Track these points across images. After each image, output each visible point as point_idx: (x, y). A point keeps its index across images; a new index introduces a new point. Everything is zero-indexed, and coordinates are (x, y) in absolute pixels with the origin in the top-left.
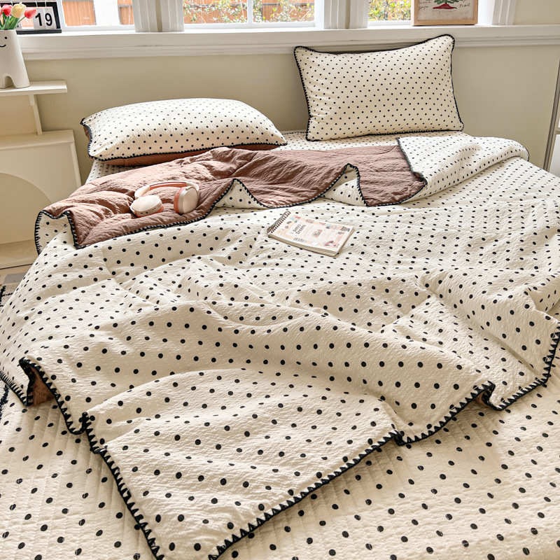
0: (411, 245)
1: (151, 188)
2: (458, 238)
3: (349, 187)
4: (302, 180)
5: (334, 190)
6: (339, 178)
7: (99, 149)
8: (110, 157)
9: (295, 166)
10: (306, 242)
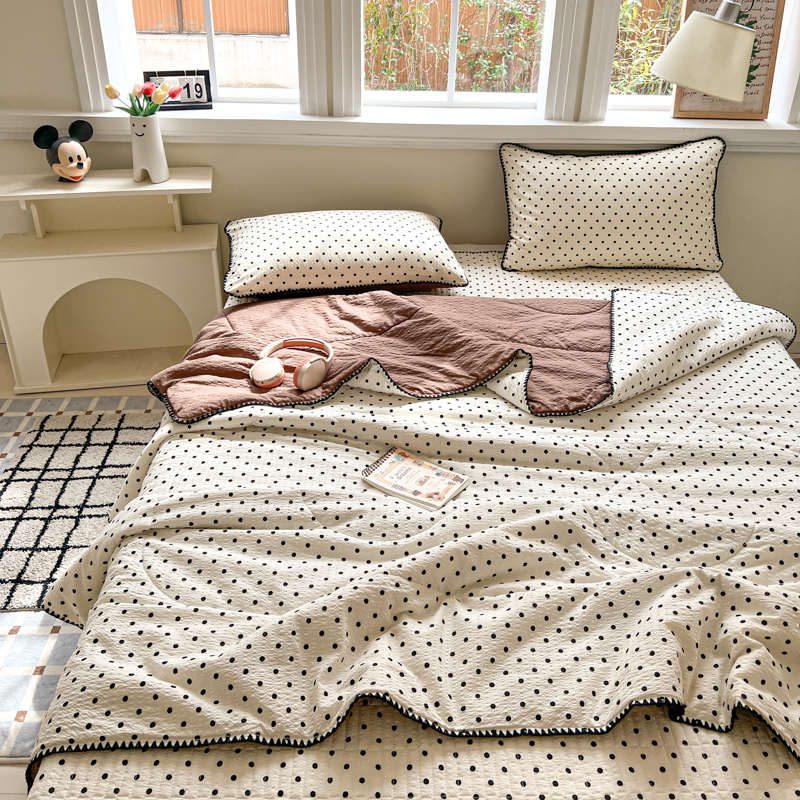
3: (515, 381)
4: (463, 358)
5: (498, 381)
6: (506, 366)
7: (236, 283)
8: (248, 293)
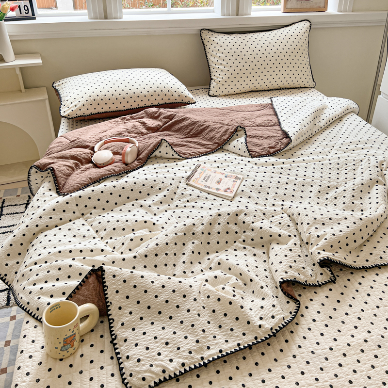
0: (281, 191)
1: (105, 143)
2: (312, 186)
3: (239, 142)
4: (208, 136)
5: (229, 144)
6: (233, 136)
7: (67, 110)
8: (75, 116)
9: (203, 125)
10: (212, 188)
